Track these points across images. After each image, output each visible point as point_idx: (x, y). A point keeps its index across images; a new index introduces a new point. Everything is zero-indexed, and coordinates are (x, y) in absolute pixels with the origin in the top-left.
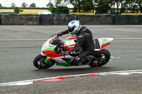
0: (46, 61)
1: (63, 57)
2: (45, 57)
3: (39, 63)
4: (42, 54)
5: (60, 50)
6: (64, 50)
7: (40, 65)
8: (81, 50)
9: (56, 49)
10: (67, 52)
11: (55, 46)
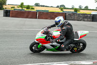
0: (39, 47)
1: (51, 44)
2: (38, 44)
3: (33, 48)
4: (36, 41)
5: (49, 39)
6: (52, 39)
7: (35, 50)
8: (65, 39)
9: (46, 37)
10: (54, 40)
11: (46, 36)
